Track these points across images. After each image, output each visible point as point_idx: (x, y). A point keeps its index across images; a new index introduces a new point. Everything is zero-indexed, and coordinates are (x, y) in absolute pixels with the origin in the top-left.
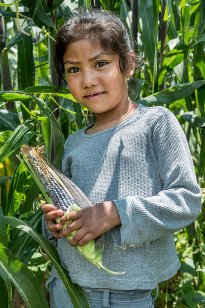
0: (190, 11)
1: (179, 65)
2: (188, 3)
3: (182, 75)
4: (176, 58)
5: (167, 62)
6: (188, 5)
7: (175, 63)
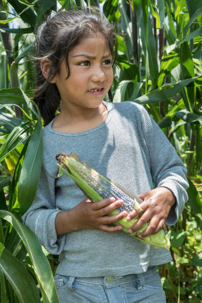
0: (186, 19)
1: (176, 68)
2: (183, 12)
3: (179, 77)
4: (173, 61)
5: (164, 66)
6: (182, 13)
7: (172, 66)
